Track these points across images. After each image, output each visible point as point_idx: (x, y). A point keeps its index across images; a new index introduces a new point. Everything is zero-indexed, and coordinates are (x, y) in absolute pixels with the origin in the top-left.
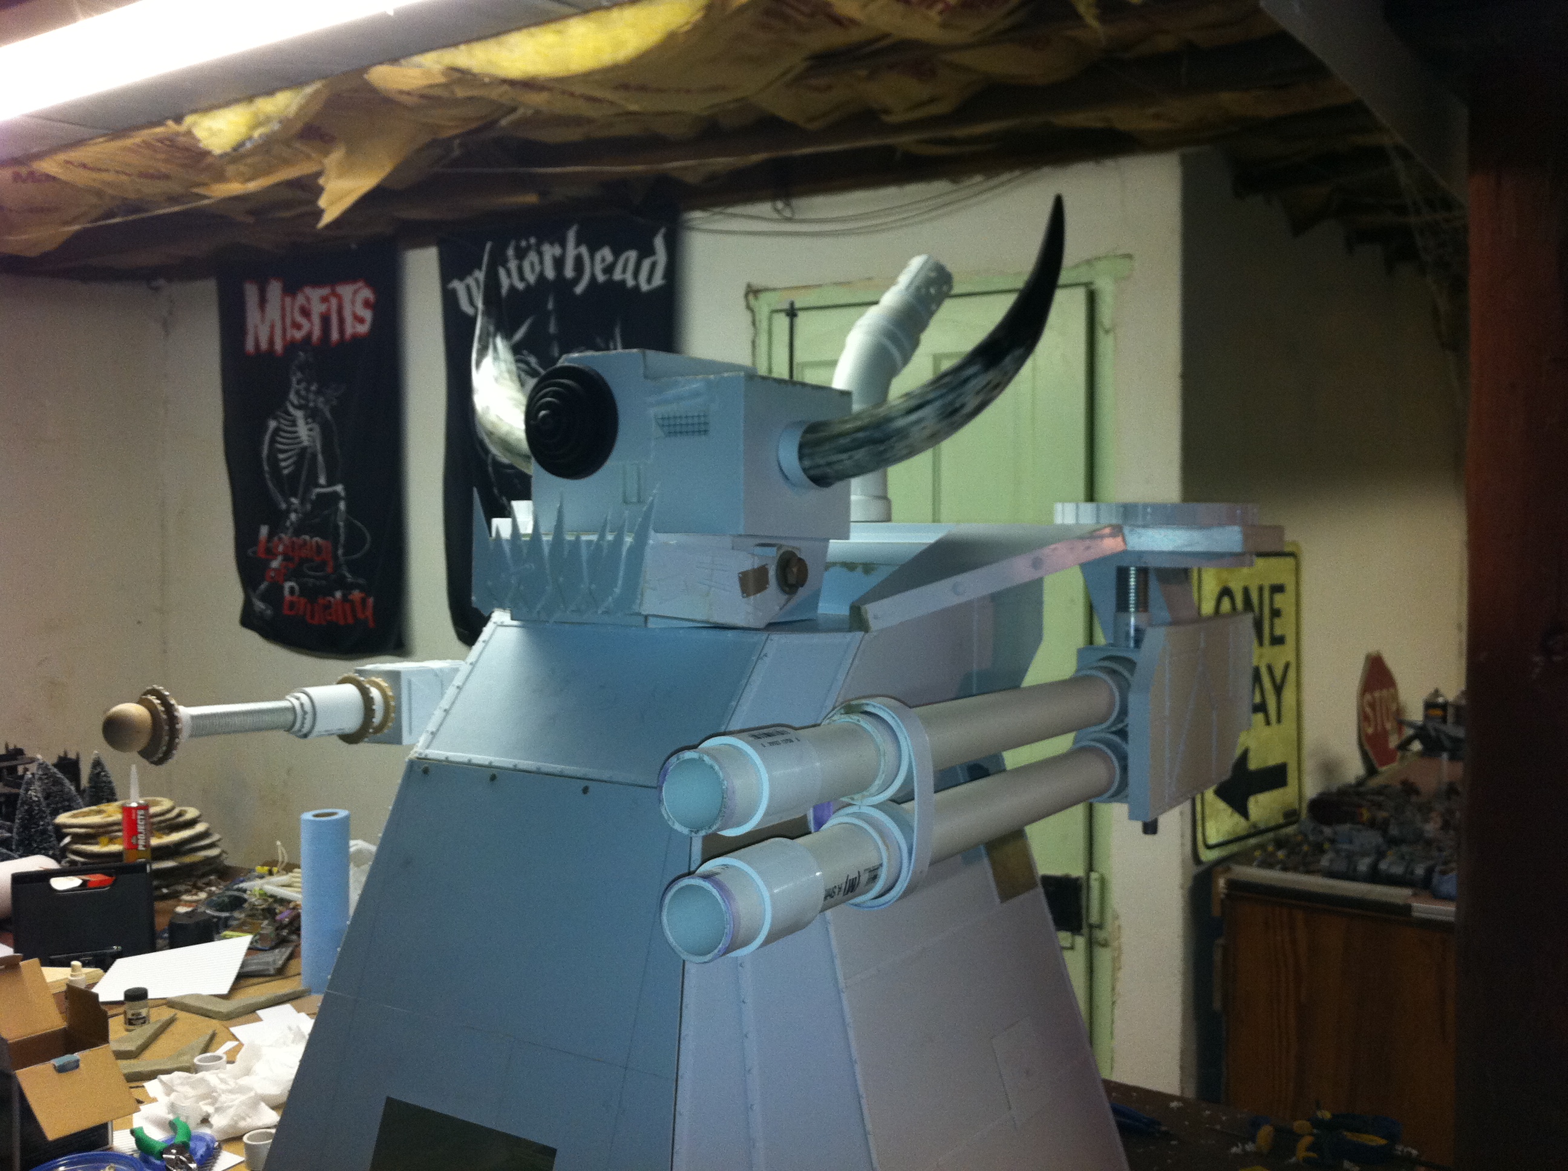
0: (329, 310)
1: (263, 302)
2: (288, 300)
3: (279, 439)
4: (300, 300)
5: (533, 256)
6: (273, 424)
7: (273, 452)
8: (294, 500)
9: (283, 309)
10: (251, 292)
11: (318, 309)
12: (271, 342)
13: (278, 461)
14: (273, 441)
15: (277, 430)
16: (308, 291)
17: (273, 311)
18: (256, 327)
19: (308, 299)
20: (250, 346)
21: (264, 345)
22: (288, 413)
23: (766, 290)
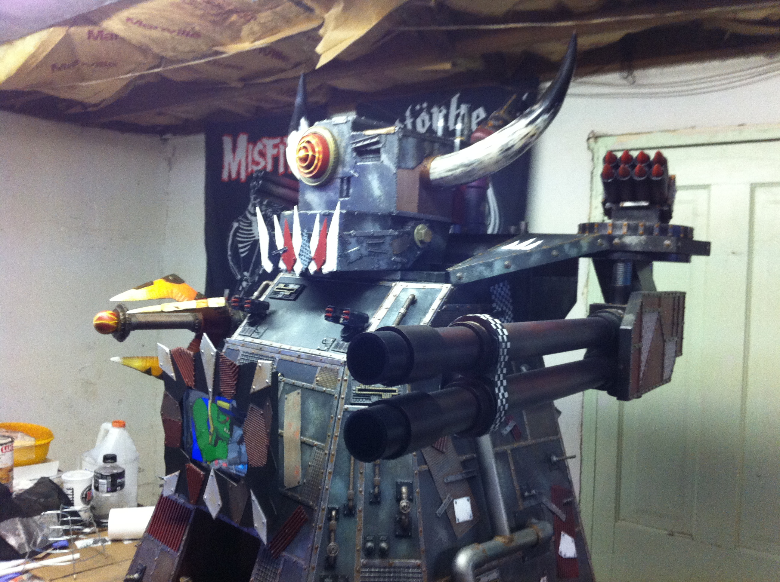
0: (278, 152)
1: (234, 148)
2: (251, 147)
3: (238, 234)
4: (259, 146)
5: (424, 116)
6: (236, 225)
7: (235, 244)
8: (245, 273)
9: (247, 151)
10: (227, 141)
11: (271, 152)
12: (238, 173)
13: (237, 248)
14: (235, 236)
15: (238, 228)
16: (265, 141)
17: (241, 154)
18: (229, 164)
19: (265, 146)
20: (225, 176)
21: (234, 175)
22: (247, 218)
23: (605, 136)
